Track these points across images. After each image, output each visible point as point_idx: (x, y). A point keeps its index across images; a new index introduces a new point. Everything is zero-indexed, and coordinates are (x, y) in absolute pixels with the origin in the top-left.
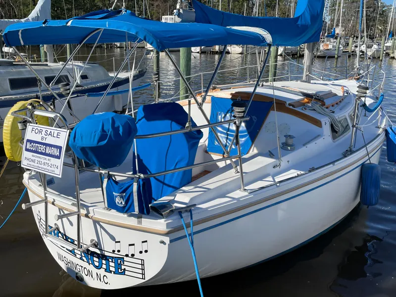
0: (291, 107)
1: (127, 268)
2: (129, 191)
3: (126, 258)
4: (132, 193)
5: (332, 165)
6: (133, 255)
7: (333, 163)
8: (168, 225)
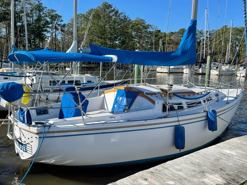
0: (146, 94)
1: (28, 149)
2: (24, 114)
3: (27, 145)
4: (24, 115)
5: (144, 121)
6: (29, 143)
7: (146, 120)
8: (37, 130)
